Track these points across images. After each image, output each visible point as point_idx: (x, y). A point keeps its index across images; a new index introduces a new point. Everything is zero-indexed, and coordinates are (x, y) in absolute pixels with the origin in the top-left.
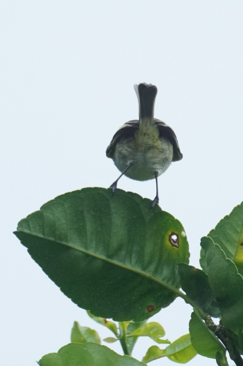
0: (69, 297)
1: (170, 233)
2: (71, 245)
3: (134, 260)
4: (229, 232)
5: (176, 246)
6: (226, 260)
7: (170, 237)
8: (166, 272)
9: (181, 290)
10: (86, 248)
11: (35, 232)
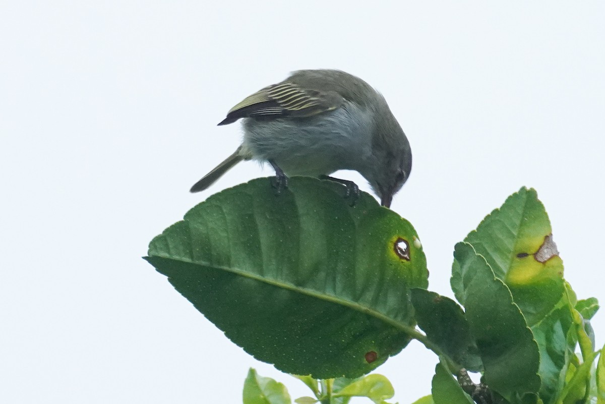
0: (240, 345)
1: (395, 239)
2: (236, 269)
3: (339, 285)
4: (500, 236)
5: (406, 258)
6: (494, 281)
7: (396, 244)
8: (392, 301)
9: (417, 328)
10: (261, 273)
11: (179, 254)
